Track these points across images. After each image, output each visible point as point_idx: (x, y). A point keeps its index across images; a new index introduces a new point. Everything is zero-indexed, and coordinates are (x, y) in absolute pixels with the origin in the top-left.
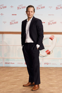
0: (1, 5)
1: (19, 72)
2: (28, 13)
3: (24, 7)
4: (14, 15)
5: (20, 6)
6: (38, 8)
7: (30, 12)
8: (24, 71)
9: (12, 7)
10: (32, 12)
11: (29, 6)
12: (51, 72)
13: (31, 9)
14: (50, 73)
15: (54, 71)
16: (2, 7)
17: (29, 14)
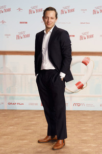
0: (2, 7)
1: (32, 118)
2: (46, 20)
3: (40, 10)
4: (23, 23)
5: (34, 8)
6: (62, 12)
7: (50, 19)
8: (39, 117)
9: (20, 9)
10: (52, 18)
11: (48, 9)
12: (84, 118)
13: (51, 14)
14: (83, 120)
15: (89, 117)
16: (3, 10)
17: (48, 22)
